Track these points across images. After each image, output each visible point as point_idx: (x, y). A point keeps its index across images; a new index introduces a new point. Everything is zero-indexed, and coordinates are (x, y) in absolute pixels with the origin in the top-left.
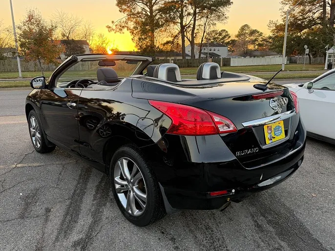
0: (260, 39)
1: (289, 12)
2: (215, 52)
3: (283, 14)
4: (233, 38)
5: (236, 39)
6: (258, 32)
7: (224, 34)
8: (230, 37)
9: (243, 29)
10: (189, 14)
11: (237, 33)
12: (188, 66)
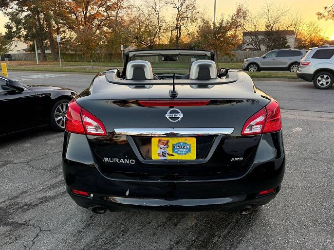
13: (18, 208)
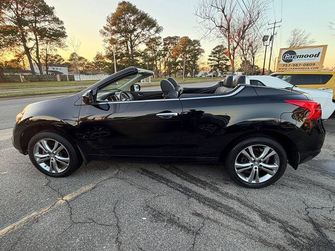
0: (86, 63)
1: (109, 48)
2: (57, 70)
3: (105, 48)
4: (66, 61)
5: (68, 62)
6: (84, 59)
7: (59, 58)
8: (64, 60)
9: (73, 55)
10: (30, 39)
11: (69, 58)
12: (40, 81)
13: (295, 236)
